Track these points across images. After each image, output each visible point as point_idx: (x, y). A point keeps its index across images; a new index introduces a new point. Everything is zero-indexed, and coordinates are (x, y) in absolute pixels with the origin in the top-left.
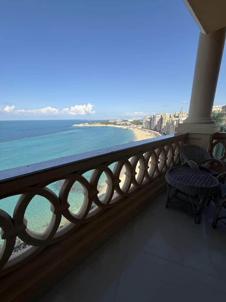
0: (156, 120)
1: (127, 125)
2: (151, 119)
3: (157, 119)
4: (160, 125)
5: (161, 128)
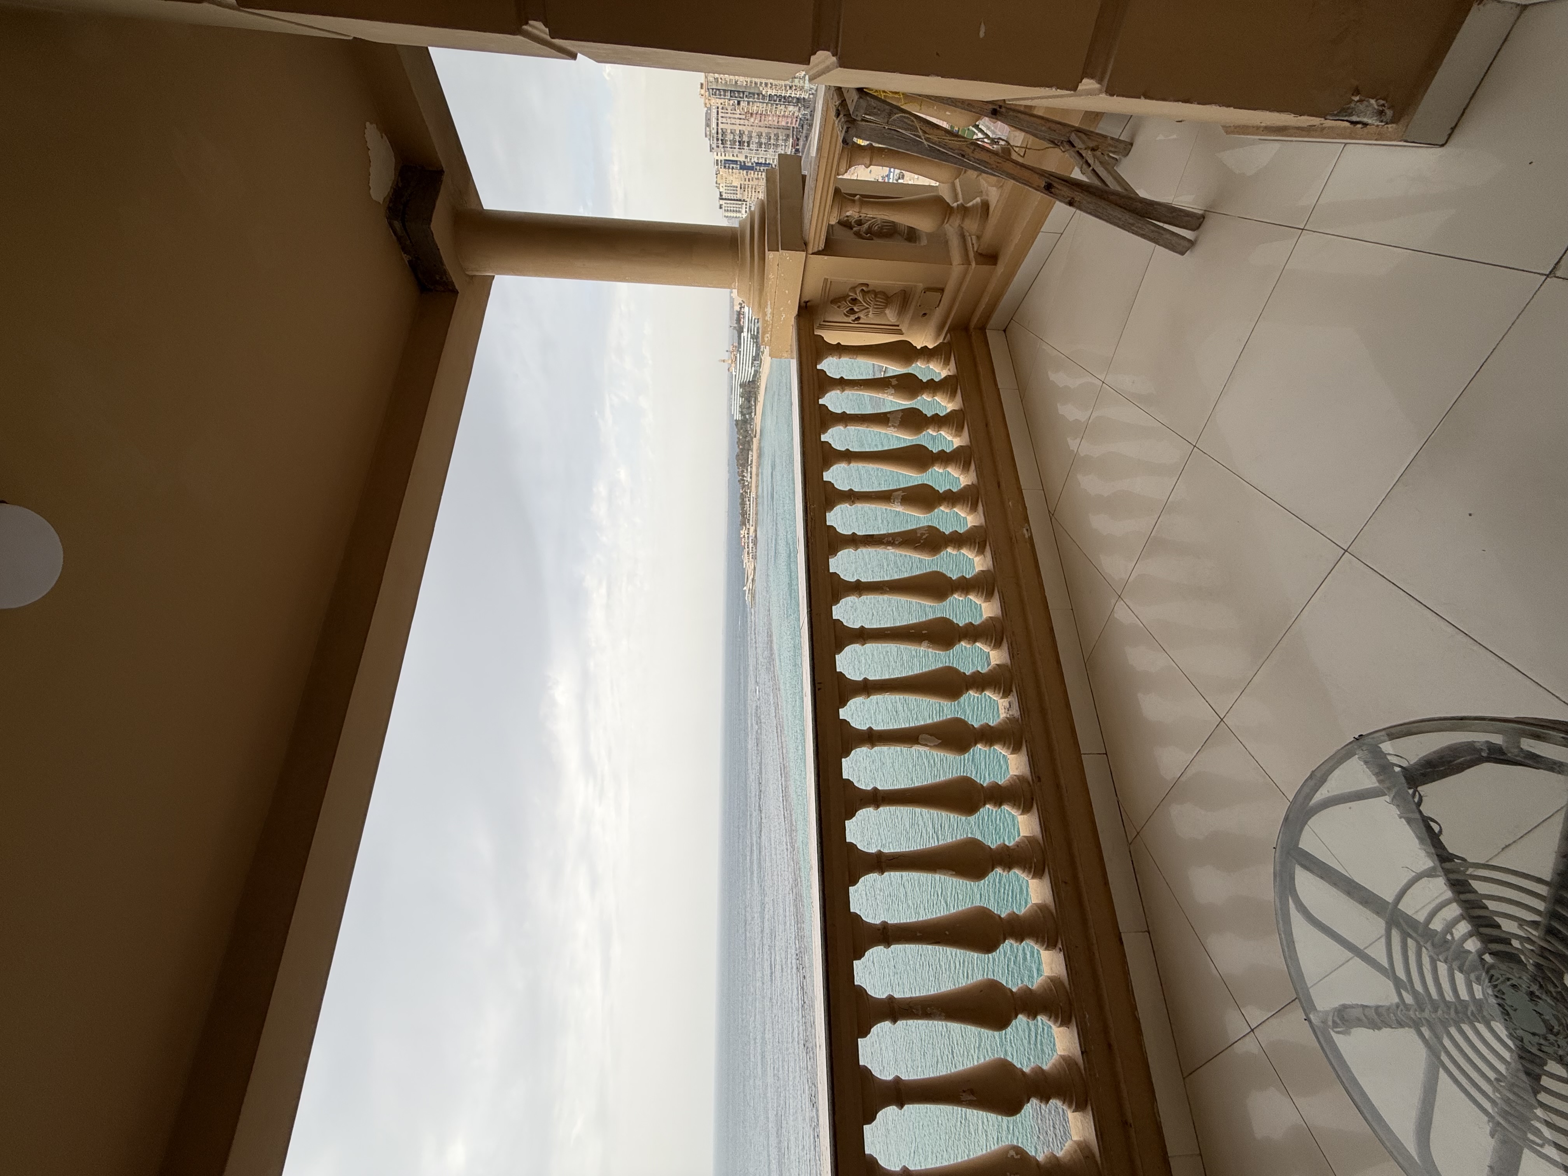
0: (737, 128)
2: (735, 162)
4: (767, 104)
5: (785, 97)
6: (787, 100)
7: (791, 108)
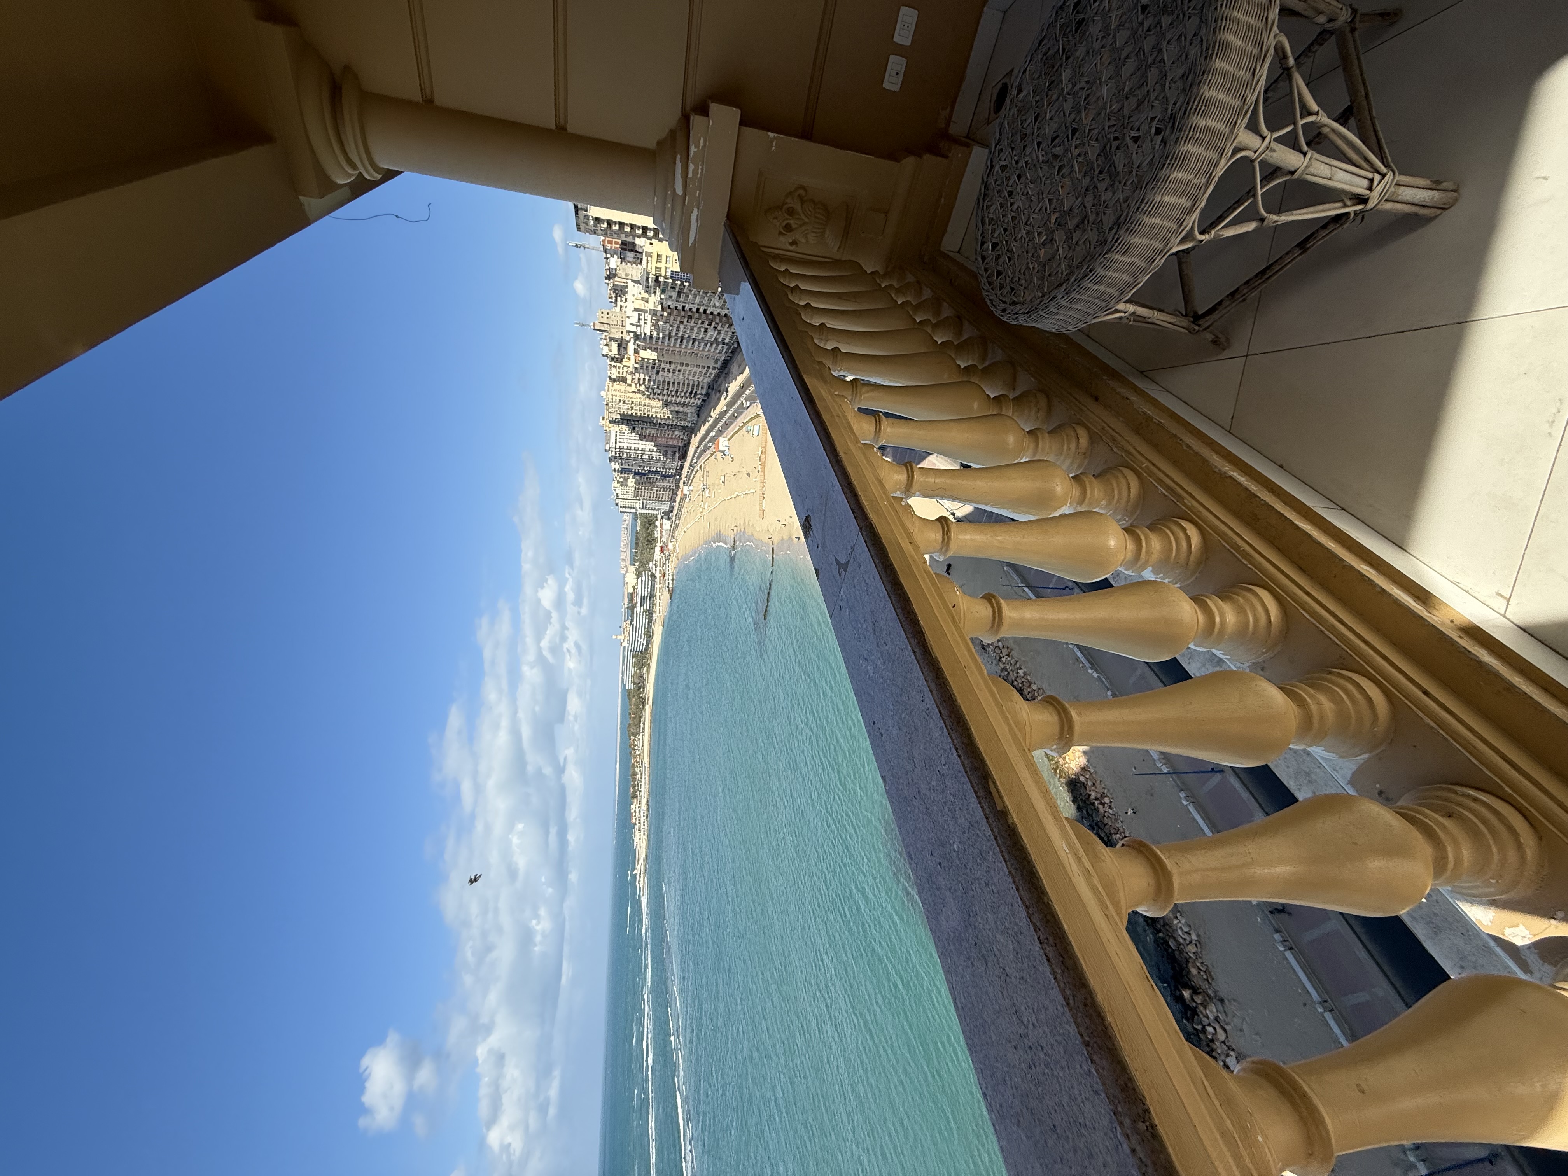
0: (633, 446)
1: (652, 595)
2: (630, 470)
3: (630, 441)
4: (658, 429)
5: (672, 425)
6: (674, 427)
7: (677, 433)
